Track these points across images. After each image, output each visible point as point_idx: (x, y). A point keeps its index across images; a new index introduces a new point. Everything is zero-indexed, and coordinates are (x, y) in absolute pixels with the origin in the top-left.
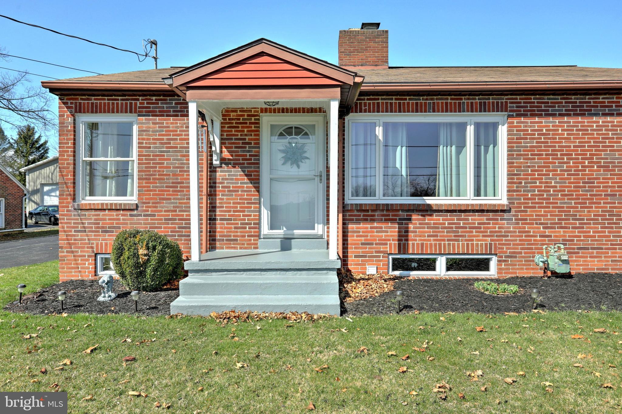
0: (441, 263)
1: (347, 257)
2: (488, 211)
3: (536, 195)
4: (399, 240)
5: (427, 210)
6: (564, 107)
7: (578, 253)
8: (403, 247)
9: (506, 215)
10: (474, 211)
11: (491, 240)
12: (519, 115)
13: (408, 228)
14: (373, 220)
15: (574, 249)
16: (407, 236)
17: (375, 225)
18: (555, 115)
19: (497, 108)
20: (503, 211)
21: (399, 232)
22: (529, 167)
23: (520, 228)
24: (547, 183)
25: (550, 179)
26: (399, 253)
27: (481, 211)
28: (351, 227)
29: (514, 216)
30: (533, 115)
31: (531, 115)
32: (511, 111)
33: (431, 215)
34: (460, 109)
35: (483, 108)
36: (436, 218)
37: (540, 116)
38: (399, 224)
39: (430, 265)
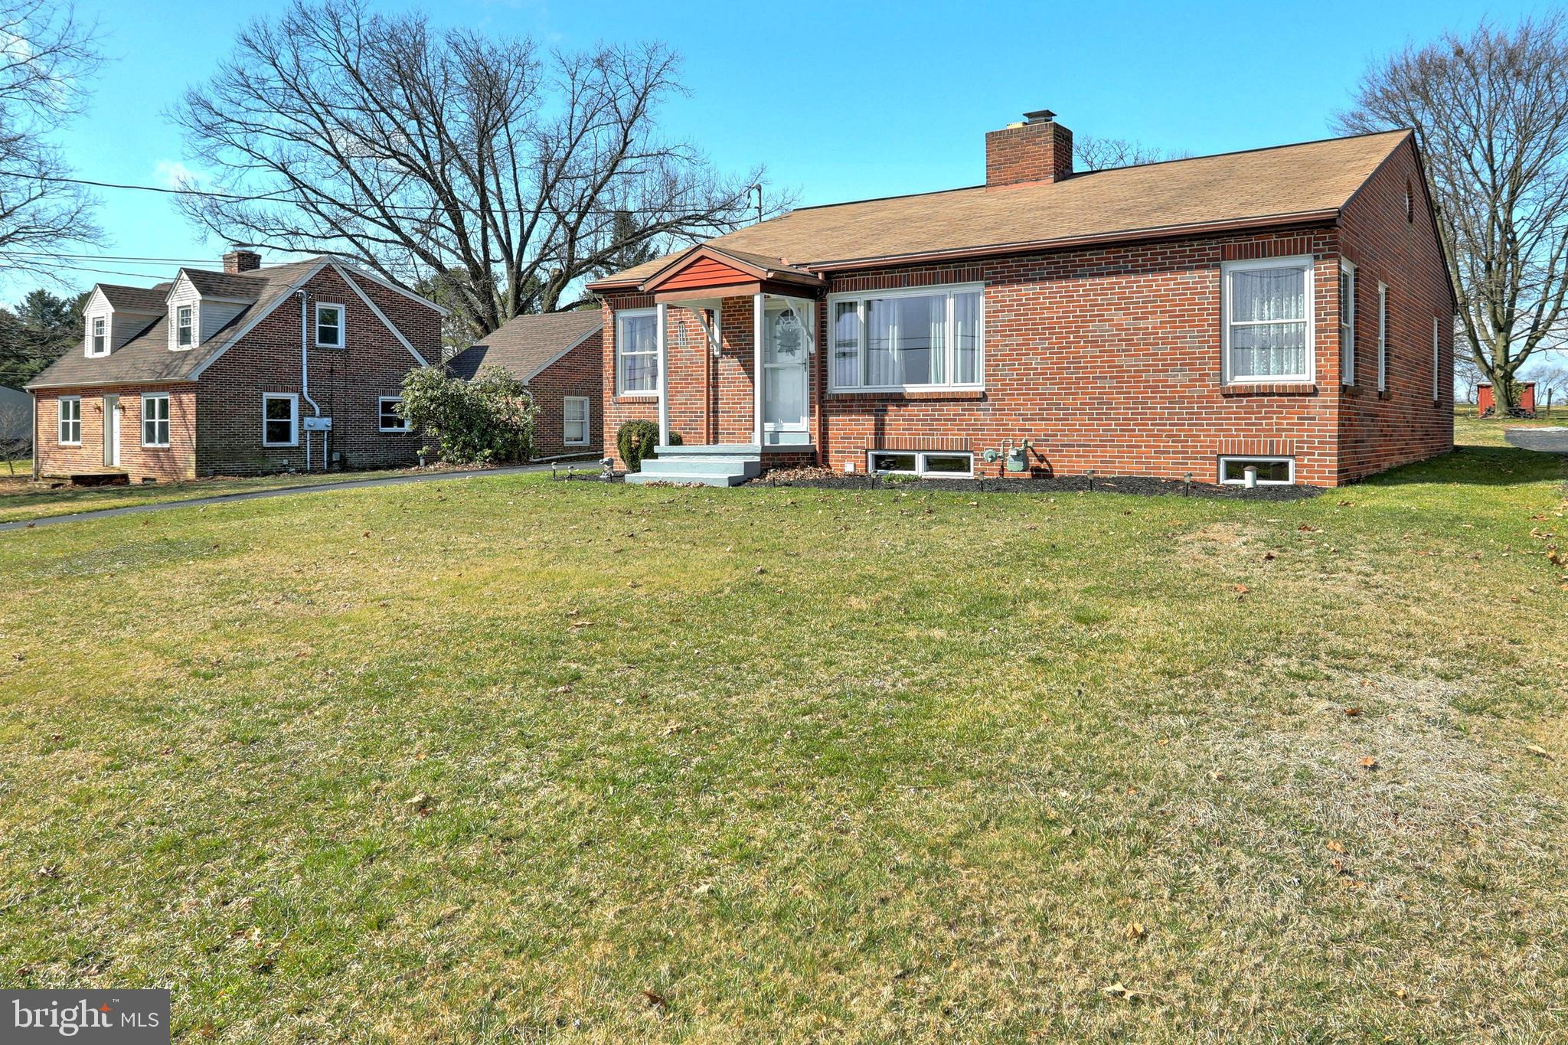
0: (920, 460)
1: (828, 452)
2: (963, 400)
3: (1015, 380)
4: (876, 434)
5: (900, 400)
6: (1045, 269)
7: (1062, 451)
8: (879, 443)
9: (982, 405)
10: (949, 400)
11: (967, 435)
12: (996, 284)
13: (884, 420)
14: (851, 412)
15: (1057, 446)
16: (883, 429)
17: (854, 417)
18: (1035, 279)
19: (974, 276)
20: (978, 400)
21: (876, 425)
22: (1006, 345)
23: (997, 420)
24: (1026, 364)
25: (1030, 359)
26: (876, 449)
27: (955, 399)
28: (832, 419)
29: (991, 405)
30: (1012, 282)
31: (1009, 282)
32: (987, 279)
33: (906, 406)
34: (934, 281)
35: (958, 278)
36: (912, 409)
37: (1019, 282)
38: (875, 415)
39: (908, 463)
